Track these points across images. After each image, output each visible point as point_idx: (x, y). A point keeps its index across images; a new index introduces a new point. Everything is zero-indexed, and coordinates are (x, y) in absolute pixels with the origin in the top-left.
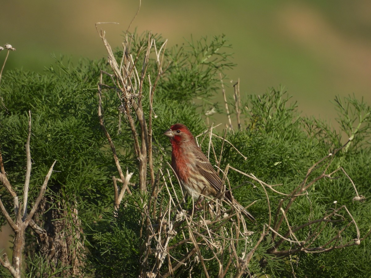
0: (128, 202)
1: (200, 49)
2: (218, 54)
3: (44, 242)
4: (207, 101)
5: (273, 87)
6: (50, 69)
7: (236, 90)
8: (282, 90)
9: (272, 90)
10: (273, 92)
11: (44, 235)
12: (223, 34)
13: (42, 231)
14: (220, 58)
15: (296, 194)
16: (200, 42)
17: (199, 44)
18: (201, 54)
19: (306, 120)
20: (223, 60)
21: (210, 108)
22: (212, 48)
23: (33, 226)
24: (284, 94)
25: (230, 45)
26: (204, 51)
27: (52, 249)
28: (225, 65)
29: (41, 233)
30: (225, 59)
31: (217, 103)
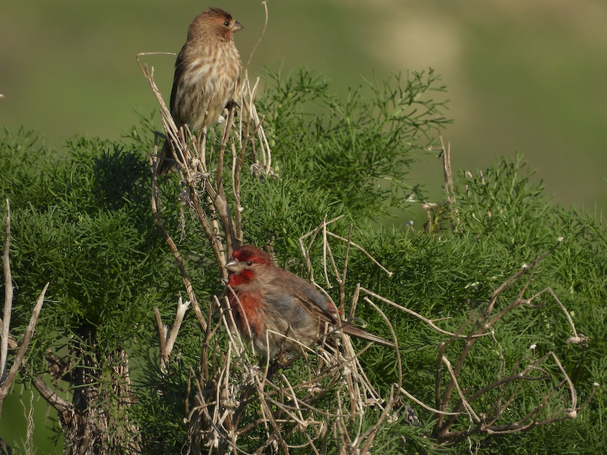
0: (182, 352)
1: (389, 95)
2: (420, 102)
3: (70, 425)
4: (400, 182)
5: (502, 157)
6: (133, 134)
7: (446, 162)
8: (519, 160)
9: (502, 160)
10: (503, 165)
11: (70, 412)
12: (430, 68)
13: (66, 407)
14: (422, 109)
15: (474, 334)
16: (387, 83)
17: (387, 86)
18: (390, 103)
19: (561, 211)
20: (428, 113)
21: (406, 195)
22: (408, 92)
23: (50, 397)
24: (522, 167)
25: (442, 88)
26: (395, 98)
27: (85, 437)
28: (432, 121)
29: (65, 410)
30: (431, 112)
31: (418, 186)
